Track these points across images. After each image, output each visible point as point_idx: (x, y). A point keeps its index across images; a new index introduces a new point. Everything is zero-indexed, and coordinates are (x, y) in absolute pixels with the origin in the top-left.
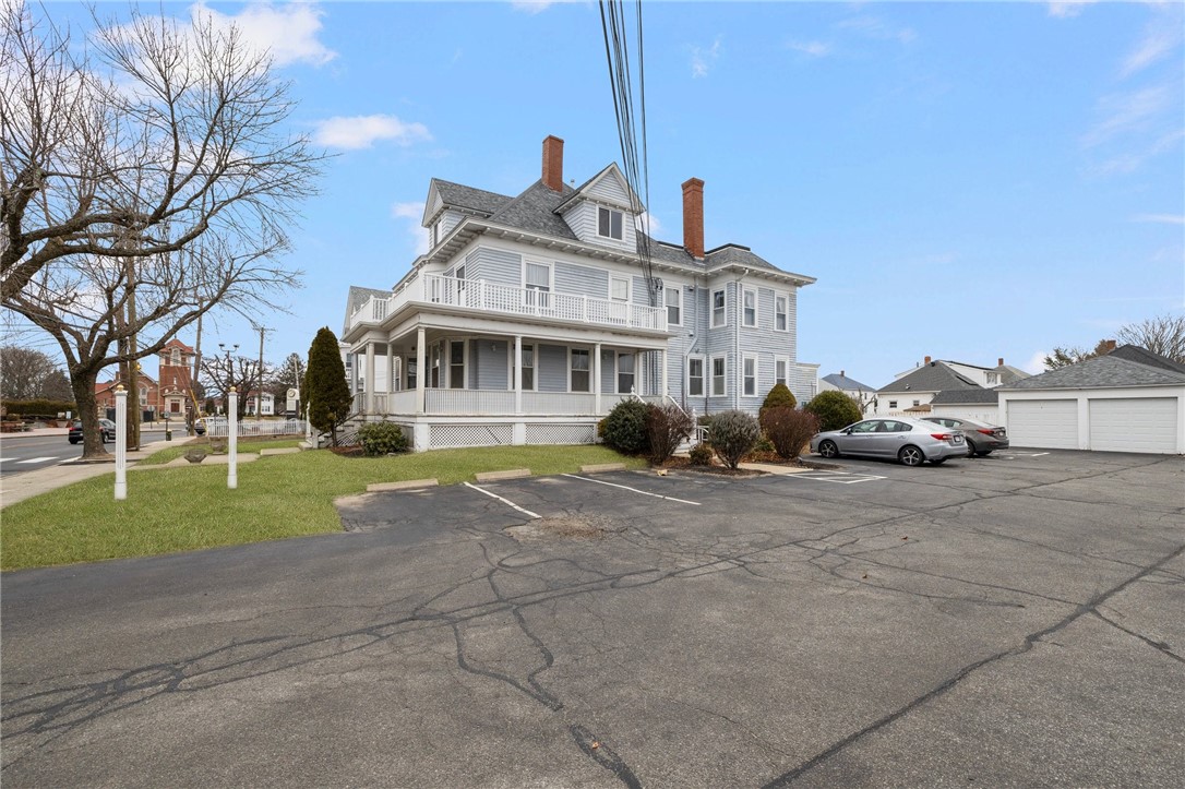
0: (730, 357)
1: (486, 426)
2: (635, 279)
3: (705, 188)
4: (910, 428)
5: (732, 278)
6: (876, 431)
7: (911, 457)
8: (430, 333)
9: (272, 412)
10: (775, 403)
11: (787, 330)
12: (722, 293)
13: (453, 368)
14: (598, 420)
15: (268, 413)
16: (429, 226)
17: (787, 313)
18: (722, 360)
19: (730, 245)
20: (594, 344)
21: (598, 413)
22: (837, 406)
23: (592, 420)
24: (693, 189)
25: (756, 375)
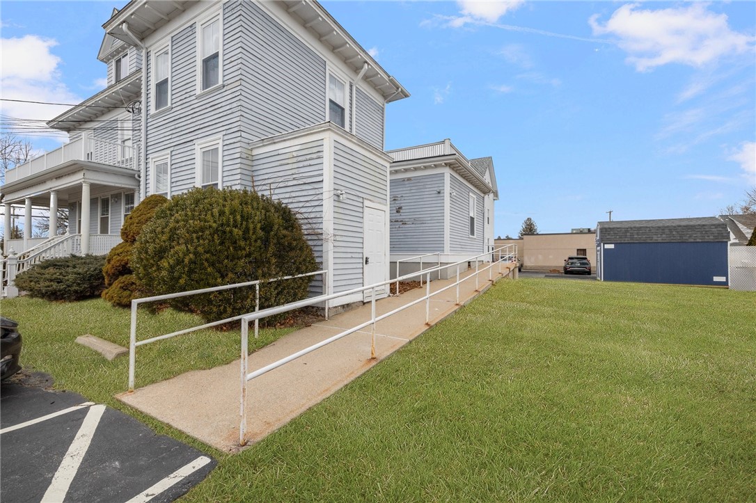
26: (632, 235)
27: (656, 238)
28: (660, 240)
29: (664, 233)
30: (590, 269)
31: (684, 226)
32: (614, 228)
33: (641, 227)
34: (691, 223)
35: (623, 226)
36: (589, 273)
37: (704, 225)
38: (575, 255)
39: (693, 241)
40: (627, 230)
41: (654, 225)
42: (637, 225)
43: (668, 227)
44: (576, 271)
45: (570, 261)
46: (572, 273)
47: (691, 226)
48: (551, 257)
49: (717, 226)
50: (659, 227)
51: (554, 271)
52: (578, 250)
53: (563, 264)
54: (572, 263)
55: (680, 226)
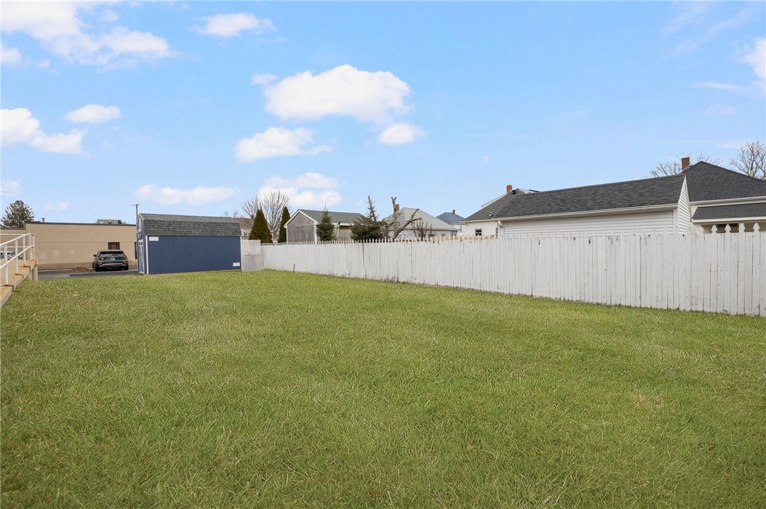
26: (174, 228)
27: (195, 232)
28: (197, 234)
29: (200, 228)
30: (127, 264)
31: (215, 223)
32: (157, 221)
33: (182, 222)
34: (218, 221)
35: (166, 220)
36: (126, 268)
37: (226, 223)
38: (106, 249)
39: (219, 235)
40: (170, 224)
41: (191, 220)
42: (179, 220)
43: (202, 223)
44: (109, 266)
45: (102, 256)
46: (105, 269)
47: (218, 223)
48: (72, 252)
49: (234, 224)
50: (196, 223)
51: (79, 269)
52: (109, 243)
53: (92, 259)
54: (105, 258)
55: (211, 223)
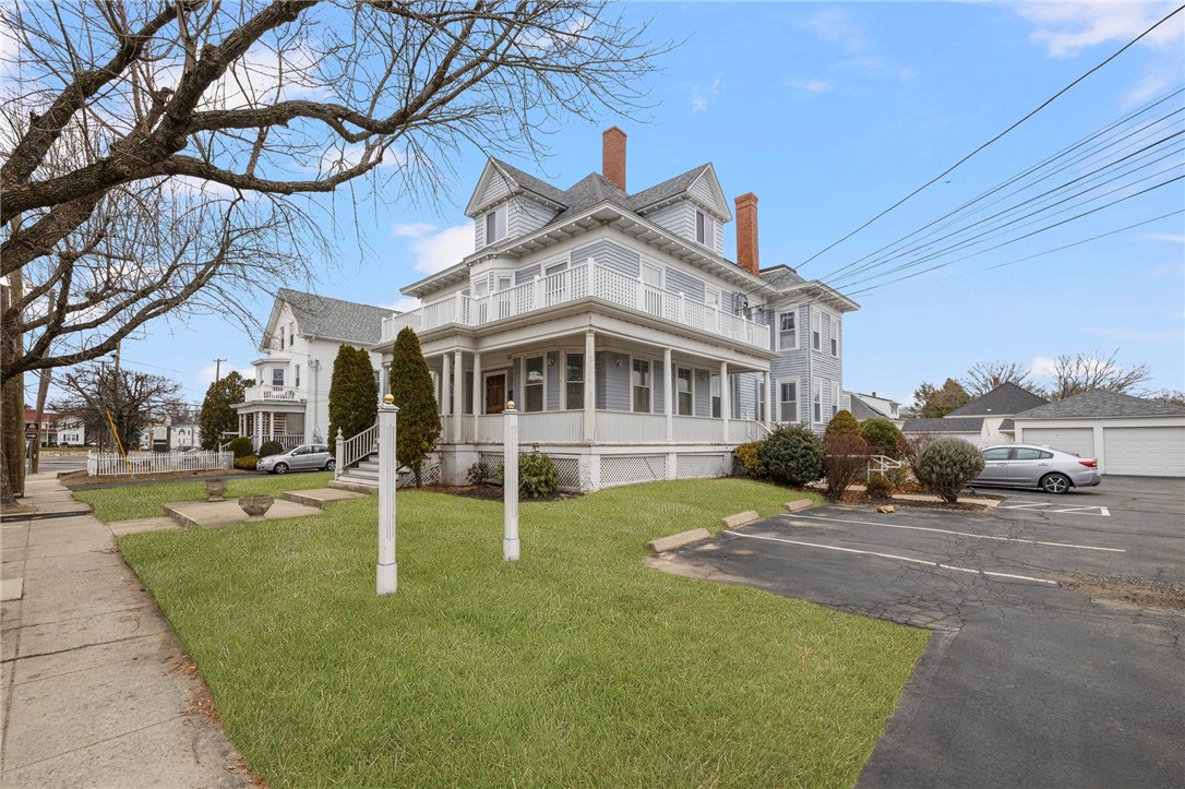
0: (804, 383)
1: (645, 457)
2: (723, 293)
3: (759, 205)
4: (1051, 456)
5: (805, 300)
6: (1009, 458)
7: (1055, 485)
8: (601, 339)
9: (81, 441)
10: (844, 430)
11: (837, 357)
12: (792, 314)
13: (569, 386)
14: (731, 449)
15: (75, 443)
16: (475, 216)
17: (837, 339)
18: (792, 386)
19: (784, 266)
20: (720, 363)
21: (727, 441)
22: (891, 434)
23: (723, 448)
24: (747, 204)
25: (821, 402)
